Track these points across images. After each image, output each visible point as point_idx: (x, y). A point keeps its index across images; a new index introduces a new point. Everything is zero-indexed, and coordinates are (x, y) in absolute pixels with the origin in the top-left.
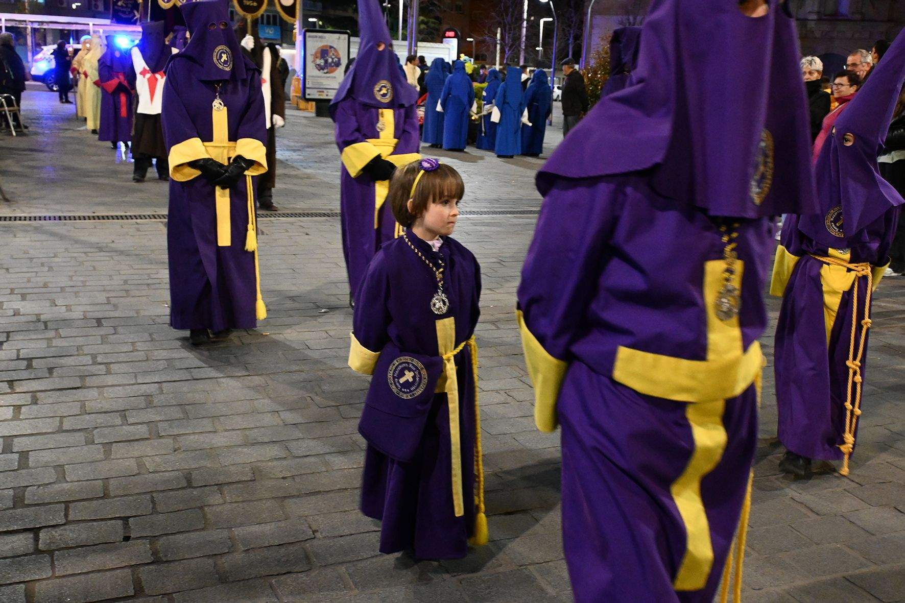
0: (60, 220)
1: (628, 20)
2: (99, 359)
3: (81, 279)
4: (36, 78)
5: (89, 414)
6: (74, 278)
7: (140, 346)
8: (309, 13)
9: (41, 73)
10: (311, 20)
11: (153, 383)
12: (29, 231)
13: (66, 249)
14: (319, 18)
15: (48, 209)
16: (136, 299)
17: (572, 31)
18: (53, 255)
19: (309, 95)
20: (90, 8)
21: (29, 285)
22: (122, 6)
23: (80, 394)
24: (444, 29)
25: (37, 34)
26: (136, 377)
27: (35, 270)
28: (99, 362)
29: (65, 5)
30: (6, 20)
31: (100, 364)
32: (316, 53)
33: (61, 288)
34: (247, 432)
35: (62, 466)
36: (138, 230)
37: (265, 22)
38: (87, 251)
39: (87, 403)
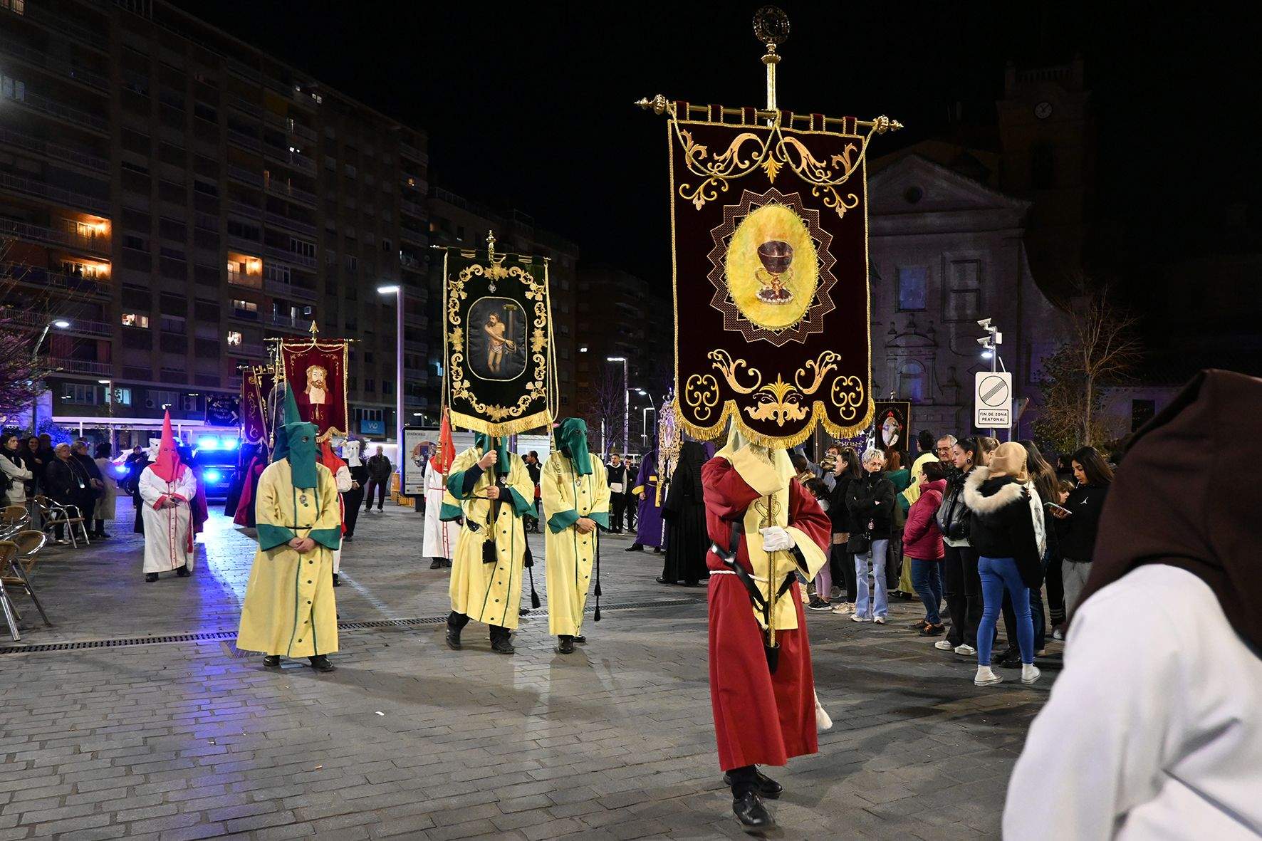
0: (108, 645)
3: (118, 716)
6: (110, 717)
7: (172, 796)
8: (414, 408)
10: (415, 414)
12: (67, 661)
13: (108, 681)
14: (425, 412)
15: (95, 633)
16: (179, 737)
18: (90, 689)
19: (408, 491)
20: (181, 408)
21: (54, 729)
22: (218, 407)
25: (120, 435)
27: (65, 709)
28: (119, 820)
29: (154, 406)
30: (83, 423)
31: (119, 823)
32: (415, 450)
33: (91, 729)
36: (197, 652)
37: (369, 417)
38: (132, 680)
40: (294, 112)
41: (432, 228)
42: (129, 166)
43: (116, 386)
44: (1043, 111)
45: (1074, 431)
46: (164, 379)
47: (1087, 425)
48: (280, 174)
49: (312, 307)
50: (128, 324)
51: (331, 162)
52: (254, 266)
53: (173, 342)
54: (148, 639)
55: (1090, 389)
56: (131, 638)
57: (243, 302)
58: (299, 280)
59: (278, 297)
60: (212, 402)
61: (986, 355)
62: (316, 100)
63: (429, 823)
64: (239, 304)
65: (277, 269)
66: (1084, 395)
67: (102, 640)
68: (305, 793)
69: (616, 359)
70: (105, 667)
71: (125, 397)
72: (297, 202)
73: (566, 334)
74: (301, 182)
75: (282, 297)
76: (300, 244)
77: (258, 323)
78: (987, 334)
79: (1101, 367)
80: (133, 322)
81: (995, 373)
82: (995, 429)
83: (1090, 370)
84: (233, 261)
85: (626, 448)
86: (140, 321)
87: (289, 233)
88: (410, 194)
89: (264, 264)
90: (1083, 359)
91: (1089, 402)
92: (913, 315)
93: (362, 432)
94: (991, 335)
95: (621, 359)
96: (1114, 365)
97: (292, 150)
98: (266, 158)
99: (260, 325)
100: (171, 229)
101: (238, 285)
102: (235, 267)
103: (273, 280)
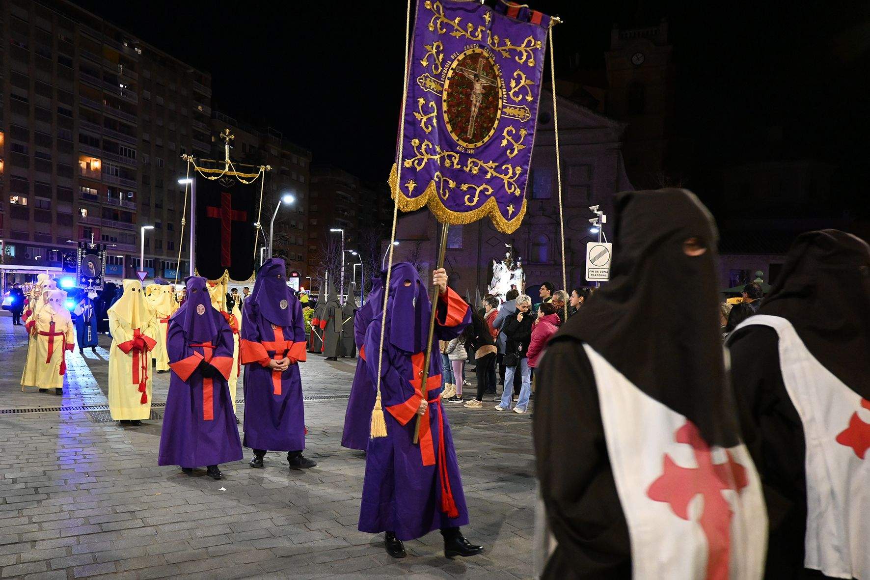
0: (14, 412)
3: (25, 457)
4: (5, 308)
5: (23, 563)
6: (21, 457)
7: (65, 507)
9: (10, 305)
11: (72, 536)
13: (17, 435)
15: (5, 405)
16: (65, 471)
17: (373, 274)
18: (6, 440)
20: (47, 260)
22: (70, 261)
23: (16, 548)
24: (291, 271)
25: (8, 277)
26: (60, 532)
28: (34, 521)
29: (30, 258)
31: (35, 523)
33: (10, 465)
34: (140, 572)
36: (71, 418)
37: (170, 268)
38: (32, 435)
39: (22, 555)
40: (122, 60)
41: (213, 141)
42: (16, 97)
43: (7, 243)
44: (638, 59)
46: (37, 240)
48: (113, 102)
49: (135, 194)
50: (14, 202)
51: (147, 94)
52: (96, 164)
53: (43, 215)
54: (39, 409)
56: (28, 408)
57: (88, 189)
58: (125, 174)
59: (111, 185)
60: (67, 257)
61: (594, 231)
62: (138, 52)
63: (229, 530)
64: (86, 190)
65: (111, 167)
67: (10, 409)
68: (148, 509)
69: (336, 230)
70: (14, 426)
71: (12, 252)
72: (124, 122)
73: (302, 212)
74: (128, 108)
75: (114, 186)
76: (126, 150)
77: (98, 202)
78: (595, 216)
80: (17, 202)
81: (601, 243)
82: (599, 282)
84: (82, 161)
85: (342, 292)
86: (21, 200)
87: (120, 142)
88: (199, 117)
89: (102, 163)
92: (542, 202)
93: (165, 277)
94: (599, 217)
95: (340, 230)
97: (122, 86)
98: (104, 91)
99: (98, 204)
100: (43, 139)
101: (85, 177)
102: (83, 165)
103: (109, 174)
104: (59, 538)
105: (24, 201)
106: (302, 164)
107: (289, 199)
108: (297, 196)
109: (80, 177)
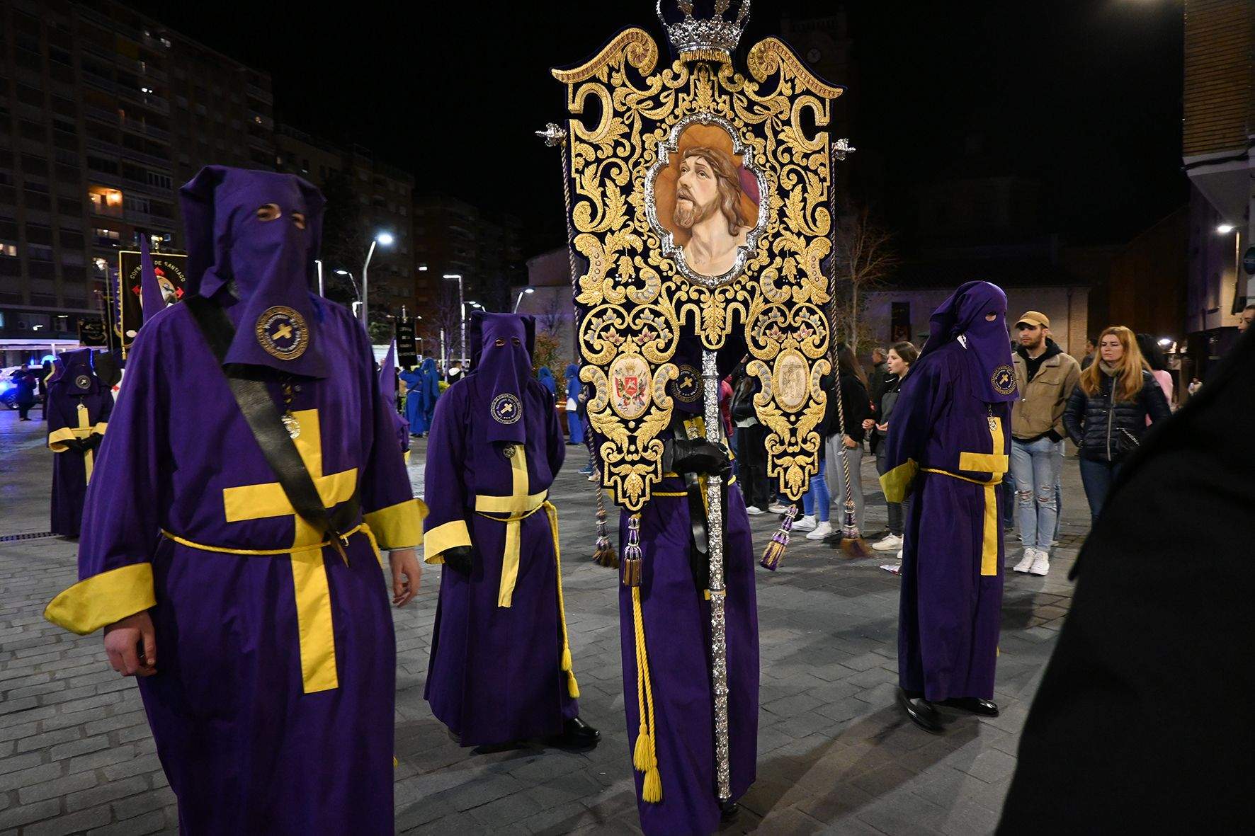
1: (548, 318)
2: (58, 676)
5: (46, 732)
18: (10, 576)
20: (51, 330)
22: (90, 330)
23: (35, 714)
26: (96, 688)
29: (25, 328)
31: (59, 680)
35: (16, 790)
38: (47, 567)
39: (44, 722)
40: (144, 55)
41: (279, 161)
44: (814, 56)
45: (843, 330)
46: (34, 303)
47: (853, 325)
48: (134, 112)
49: (173, 236)
51: (183, 101)
52: (114, 197)
53: (41, 269)
55: (855, 294)
57: (106, 231)
58: (158, 210)
59: (135, 225)
60: (85, 325)
62: (165, 44)
64: (103, 233)
65: (136, 200)
66: (851, 300)
69: (452, 277)
70: (19, 556)
72: (151, 139)
73: (404, 253)
74: (155, 120)
75: (141, 226)
76: (156, 177)
79: (865, 275)
80: (1, 252)
83: (856, 278)
84: (93, 193)
86: (8, 249)
87: (148, 167)
88: (256, 131)
89: (124, 195)
90: (849, 268)
91: (855, 306)
95: (456, 277)
96: (875, 274)
97: (145, 90)
98: (121, 97)
100: (33, 164)
101: (101, 215)
102: (96, 198)
103: (134, 210)
104: (94, 696)
105: (12, 251)
106: (402, 192)
107: (385, 239)
108: (397, 233)
109: (92, 215)
